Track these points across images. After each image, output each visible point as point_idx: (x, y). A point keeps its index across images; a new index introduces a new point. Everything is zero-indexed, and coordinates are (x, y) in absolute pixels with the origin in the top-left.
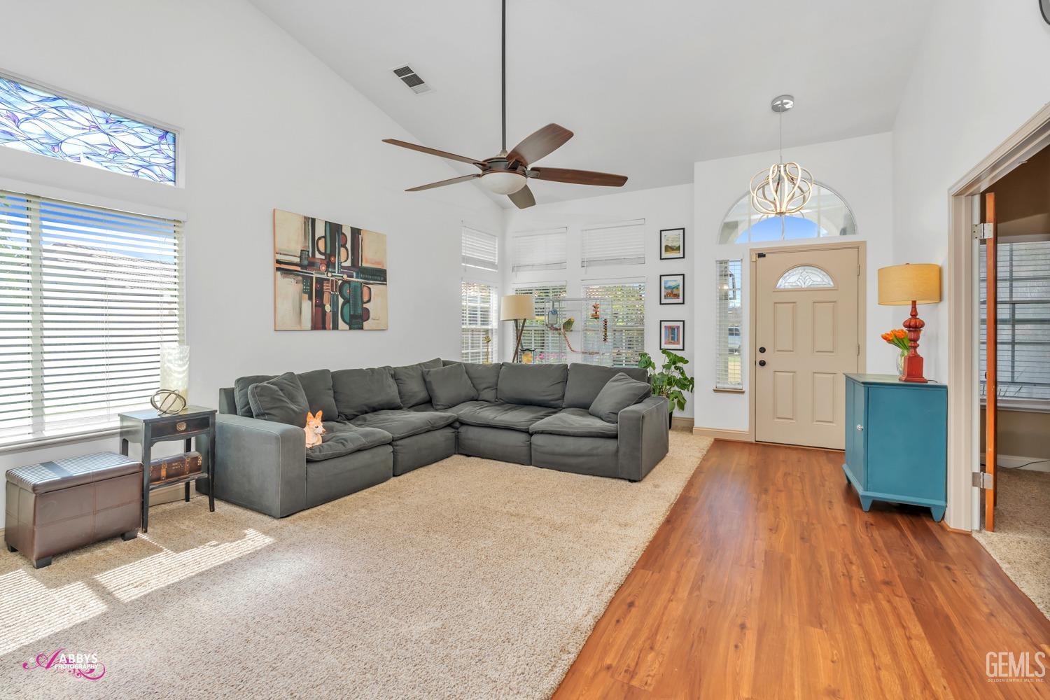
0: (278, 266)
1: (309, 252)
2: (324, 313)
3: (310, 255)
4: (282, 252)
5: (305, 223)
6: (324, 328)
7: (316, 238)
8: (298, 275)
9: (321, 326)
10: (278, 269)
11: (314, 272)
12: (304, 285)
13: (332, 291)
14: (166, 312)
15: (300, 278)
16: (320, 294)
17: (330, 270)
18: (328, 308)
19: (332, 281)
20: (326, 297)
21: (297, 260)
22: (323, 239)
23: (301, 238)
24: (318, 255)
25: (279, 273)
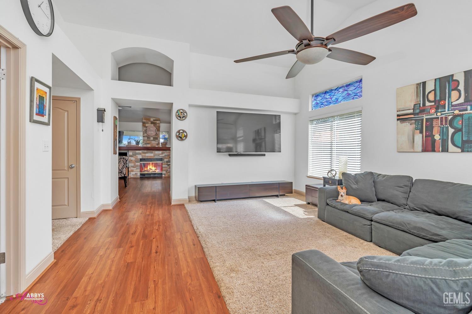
0: (399, 118)
1: (420, 104)
2: (434, 141)
3: (421, 105)
4: (401, 110)
5: (417, 88)
6: (433, 150)
7: (426, 93)
8: (412, 120)
9: (431, 149)
10: (398, 120)
11: (424, 116)
12: (416, 125)
13: (442, 124)
14: (356, 145)
15: (413, 121)
16: (430, 128)
17: (439, 110)
18: (437, 137)
19: (442, 118)
20: (436, 130)
21: (411, 111)
22: (433, 92)
23: (414, 97)
24: (428, 104)
25: (399, 121)
